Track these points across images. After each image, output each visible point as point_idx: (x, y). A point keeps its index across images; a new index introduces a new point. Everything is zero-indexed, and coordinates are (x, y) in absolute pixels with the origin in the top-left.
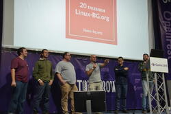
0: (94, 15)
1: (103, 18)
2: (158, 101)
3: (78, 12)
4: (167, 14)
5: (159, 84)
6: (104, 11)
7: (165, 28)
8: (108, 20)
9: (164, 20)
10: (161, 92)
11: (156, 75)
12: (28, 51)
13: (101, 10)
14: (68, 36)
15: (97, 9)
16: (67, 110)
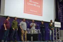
0: (34, 5)
1: (38, 6)
2: (57, 37)
3: (28, 4)
4: (61, 6)
5: (57, 31)
6: (38, 3)
7: (60, 11)
8: (39, 7)
9: (60, 8)
10: (58, 34)
11: (56, 28)
12: (10, 17)
13: (37, 3)
14: (24, 12)
15: (36, 3)
16: (23, 39)
